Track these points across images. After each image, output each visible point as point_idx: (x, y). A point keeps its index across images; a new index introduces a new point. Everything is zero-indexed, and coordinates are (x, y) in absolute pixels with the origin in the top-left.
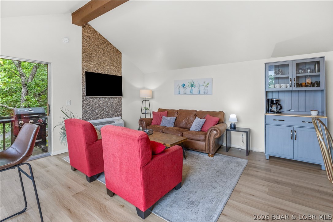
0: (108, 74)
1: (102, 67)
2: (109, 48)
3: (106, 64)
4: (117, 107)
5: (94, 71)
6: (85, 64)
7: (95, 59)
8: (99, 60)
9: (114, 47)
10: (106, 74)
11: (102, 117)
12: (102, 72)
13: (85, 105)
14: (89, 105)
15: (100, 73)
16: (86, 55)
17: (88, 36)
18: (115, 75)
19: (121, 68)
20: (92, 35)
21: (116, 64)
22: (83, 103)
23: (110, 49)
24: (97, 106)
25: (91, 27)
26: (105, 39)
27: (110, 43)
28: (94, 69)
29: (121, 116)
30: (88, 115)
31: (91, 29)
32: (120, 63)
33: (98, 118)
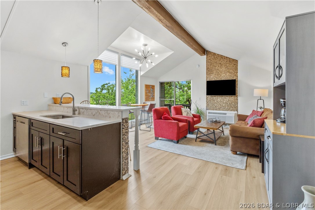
0: (225, 79)
1: (219, 75)
2: (225, 61)
3: (223, 73)
4: (233, 104)
5: (213, 80)
6: (208, 76)
7: (214, 72)
8: (217, 71)
9: (230, 58)
10: (223, 80)
11: (219, 109)
12: (219, 79)
13: (208, 101)
14: (210, 101)
15: (218, 80)
16: (209, 71)
17: (209, 59)
18: (231, 79)
19: (237, 72)
20: (212, 57)
21: (232, 71)
22: (207, 100)
23: (227, 61)
24: (215, 102)
25: (212, 53)
26: (222, 55)
27: (226, 57)
28: (214, 78)
29: (237, 111)
30: (210, 107)
31: (212, 54)
32: (236, 69)
33: (216, 110)
